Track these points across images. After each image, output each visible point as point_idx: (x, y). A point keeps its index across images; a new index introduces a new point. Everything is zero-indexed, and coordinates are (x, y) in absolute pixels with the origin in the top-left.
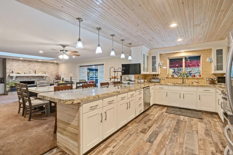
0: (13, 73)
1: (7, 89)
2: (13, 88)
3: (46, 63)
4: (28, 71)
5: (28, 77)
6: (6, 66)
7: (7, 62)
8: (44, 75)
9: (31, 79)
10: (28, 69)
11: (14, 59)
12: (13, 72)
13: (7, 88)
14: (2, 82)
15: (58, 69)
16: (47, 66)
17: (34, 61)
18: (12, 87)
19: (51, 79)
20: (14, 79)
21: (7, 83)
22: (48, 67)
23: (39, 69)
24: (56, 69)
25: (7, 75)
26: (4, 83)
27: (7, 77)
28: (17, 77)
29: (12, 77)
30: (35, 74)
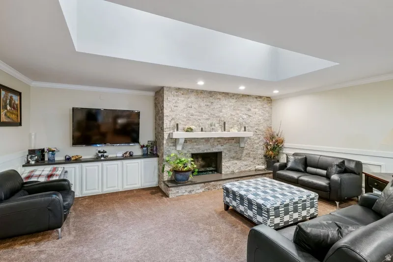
0: (177, 130)
1: (166, 177)
2: (179, 177)
3: (246, 99)
4: (209, 122)
5: (207, 140)
6: (162, 110)
7: (165, 97)
8: (242, 134)
9: (213, 146)
10: (207, 116)
11: (179, 89)
12: (177, 124)
13: (165, 174)
14: (154, 154)
15: (270, 117)
16: (248, 106)
17: (220, 93)
18: (176, 171)
19: (255, 146)
20: (179, 148)
21: (166, 158)
22: (249, 110)
23: (231, 115)
24: (267, 115)
25: (166, 136)
26: (157, 156)
27: (165, 142)
28: (186, 140)
29: (175, 142)
30: (225, 130)
